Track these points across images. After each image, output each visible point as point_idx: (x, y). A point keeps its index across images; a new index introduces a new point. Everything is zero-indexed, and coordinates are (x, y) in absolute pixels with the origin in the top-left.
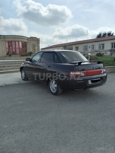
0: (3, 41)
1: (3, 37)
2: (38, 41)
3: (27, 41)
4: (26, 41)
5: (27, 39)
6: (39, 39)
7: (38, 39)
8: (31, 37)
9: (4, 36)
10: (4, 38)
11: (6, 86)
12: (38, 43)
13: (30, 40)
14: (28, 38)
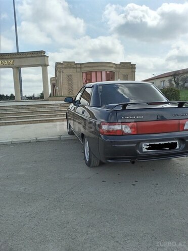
0: (79, 72)
1: (79, 66)
2: (132, 68)
3: (115, 69)
4: (113, 70)
5: (114, 66)
6: (135, 65)
7: (132, 65)
8: (121, 63)
9: (81, 64)
10: (81, 68)
11: (37, 141)
12: (132, 72)
13: (120, 68)
14: (116, 65)
